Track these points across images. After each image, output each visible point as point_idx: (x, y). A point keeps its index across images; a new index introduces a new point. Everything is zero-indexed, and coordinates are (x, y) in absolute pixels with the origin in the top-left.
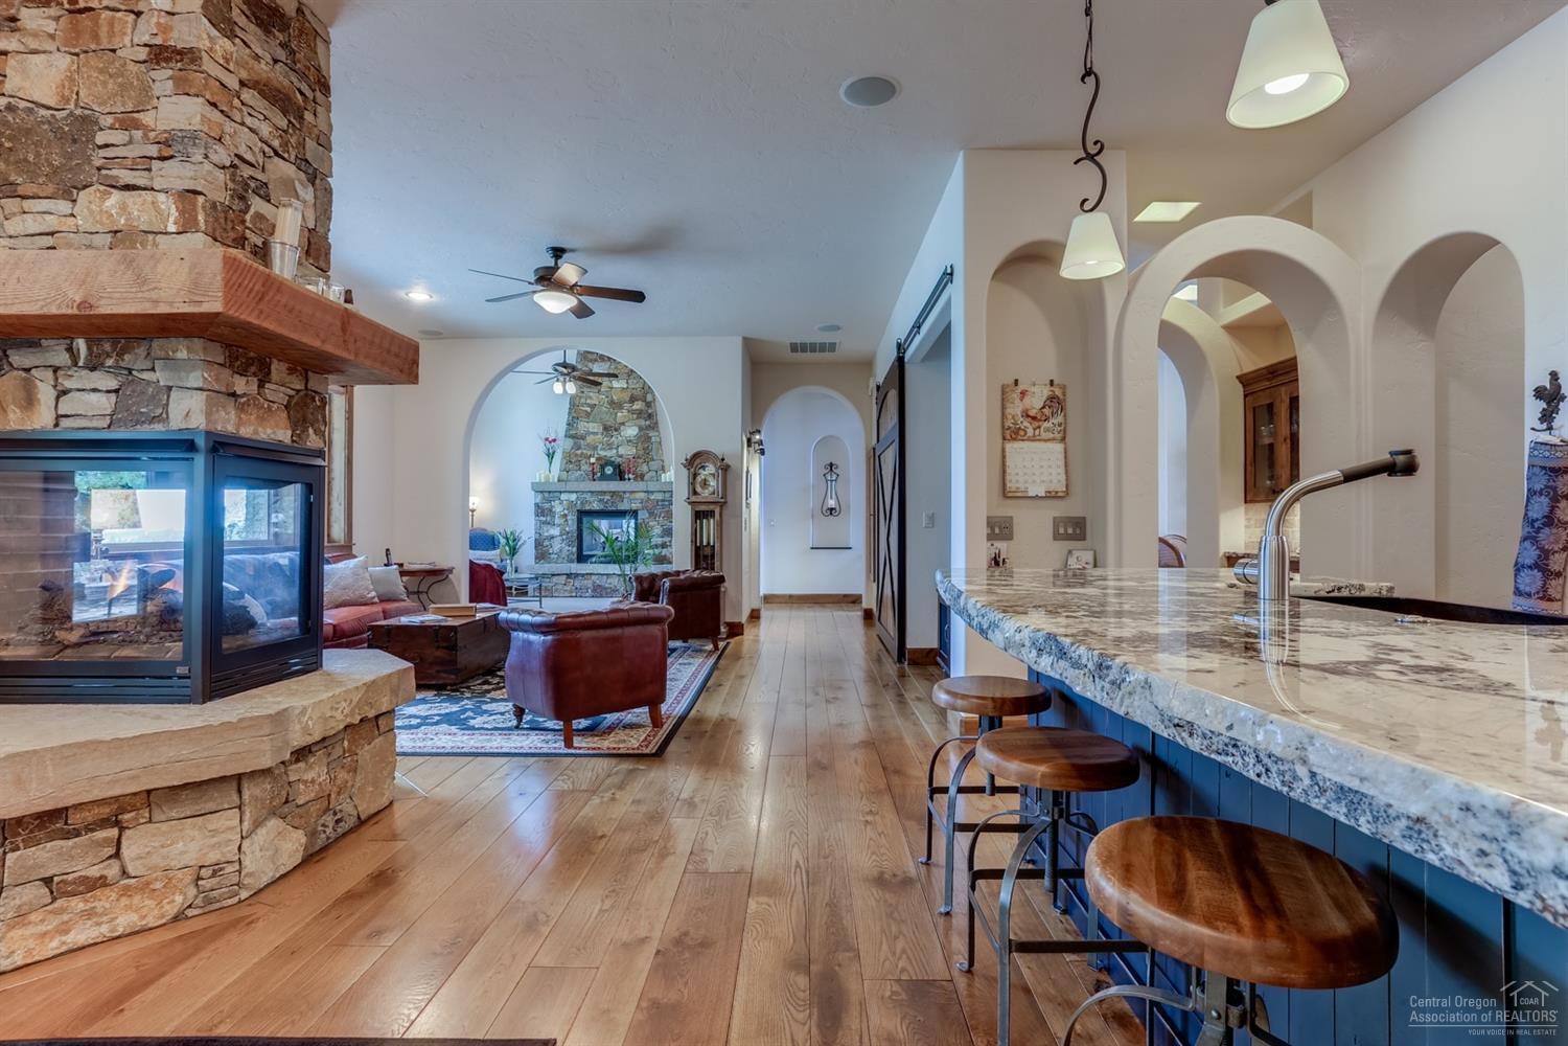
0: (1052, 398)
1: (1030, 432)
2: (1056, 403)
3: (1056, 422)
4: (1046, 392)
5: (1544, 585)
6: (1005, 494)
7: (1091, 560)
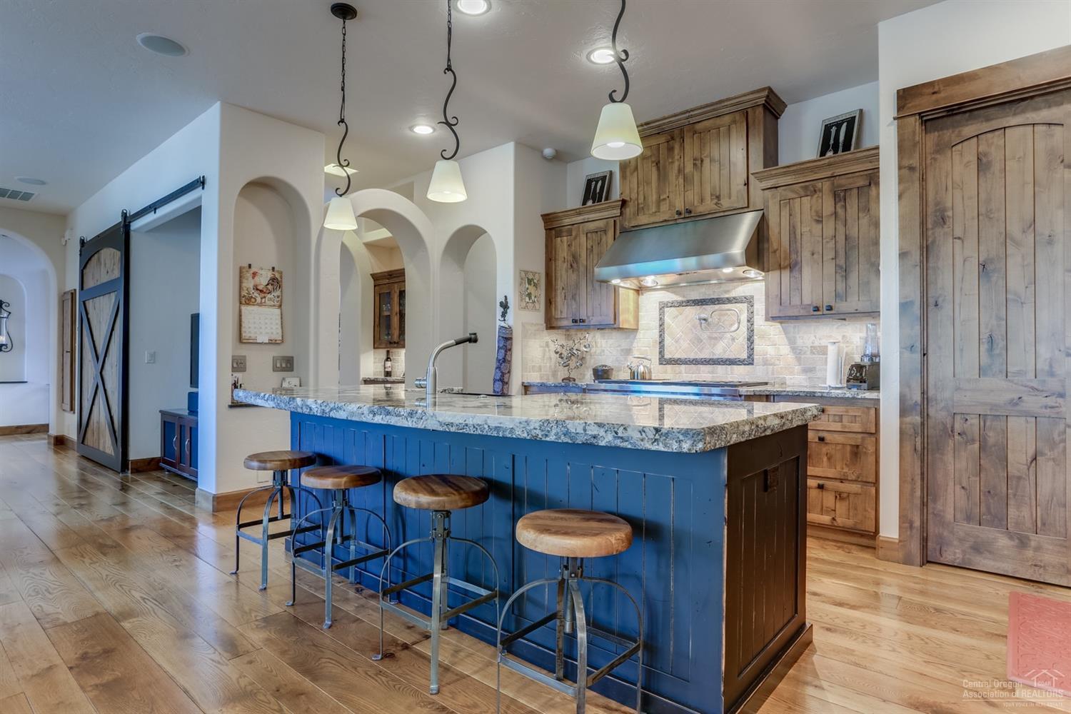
0: (273, 279)
1: (259, 300)
2: (275, 282)
3: (275, 295)
4: (270, 275)
5: (502, 388)
6: (241, 339)
7: (298, 384)
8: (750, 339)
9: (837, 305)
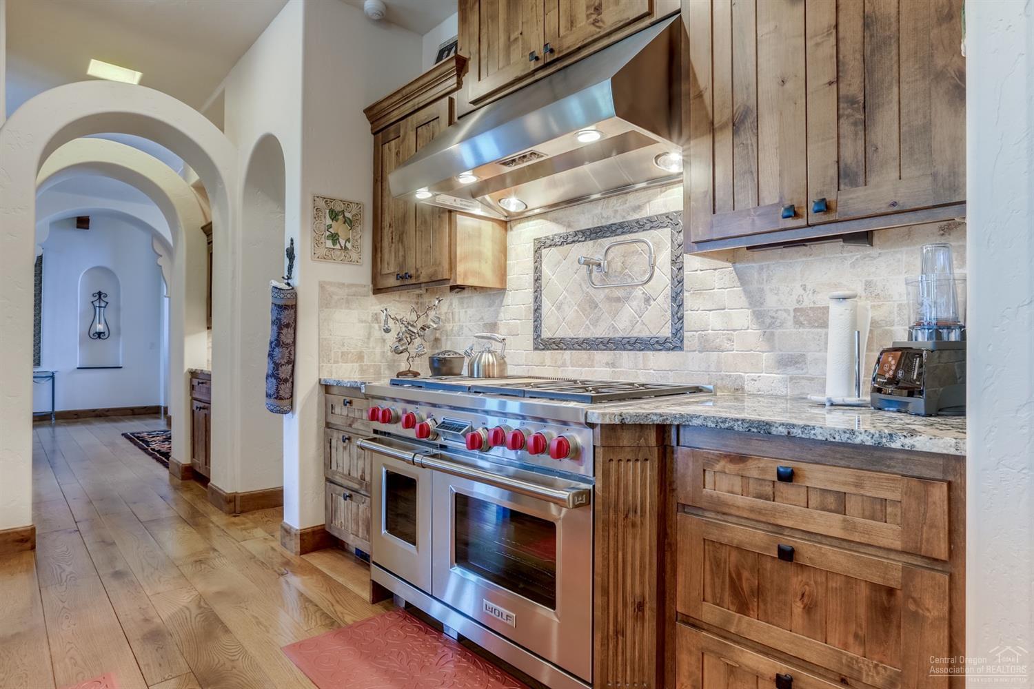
5: (277, 388)
8: (677, 298)
9: (842, 198)
